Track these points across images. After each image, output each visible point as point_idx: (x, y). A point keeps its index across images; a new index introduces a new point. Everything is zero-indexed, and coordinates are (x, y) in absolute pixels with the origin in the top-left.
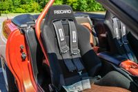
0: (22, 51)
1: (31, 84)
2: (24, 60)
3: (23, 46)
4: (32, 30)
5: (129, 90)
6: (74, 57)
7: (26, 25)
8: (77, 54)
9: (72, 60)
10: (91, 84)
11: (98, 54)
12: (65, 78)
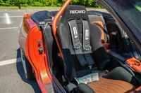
0: (39, 45)
1: (46, 75)
2: (41, 53)
3: (40, 40)
4: (49, 27)
5: (130, 83)
6: (86, 53)
7: (44, 23)
8: (88, 50)
9: (84, 55)
10: (99, 77)
11: (108, 51)
12: (76, 70)
